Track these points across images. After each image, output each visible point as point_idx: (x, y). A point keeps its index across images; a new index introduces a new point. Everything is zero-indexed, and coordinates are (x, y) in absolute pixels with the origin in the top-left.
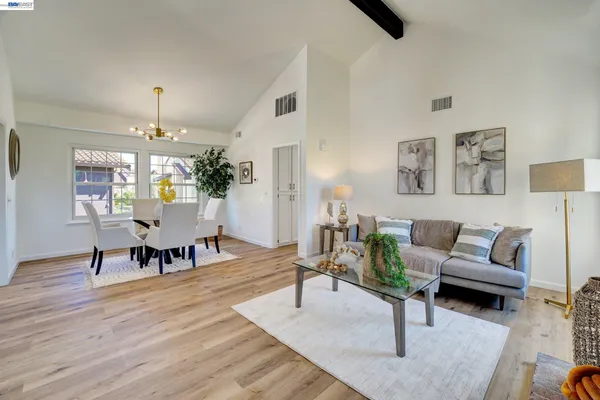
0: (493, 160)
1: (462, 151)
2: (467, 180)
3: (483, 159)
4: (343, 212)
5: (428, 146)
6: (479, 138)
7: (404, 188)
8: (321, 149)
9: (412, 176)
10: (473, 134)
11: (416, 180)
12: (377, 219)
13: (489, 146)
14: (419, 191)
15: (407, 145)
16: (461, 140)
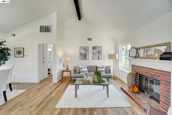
0: (99, 52)
1: (94, 50)
2: (95, 57)
3: (98, 52)
4: (67, 66)
5: (87, 48)
6: (97, 48)
7: (81, 58)
8: (59, 46)
9: (83, 55)
10: (96, 47)
11: (84, 56)
12: (79, 67)
13: (99, 50)
14: (85, 59)
15: (82, 47)
16: (94, 48)
